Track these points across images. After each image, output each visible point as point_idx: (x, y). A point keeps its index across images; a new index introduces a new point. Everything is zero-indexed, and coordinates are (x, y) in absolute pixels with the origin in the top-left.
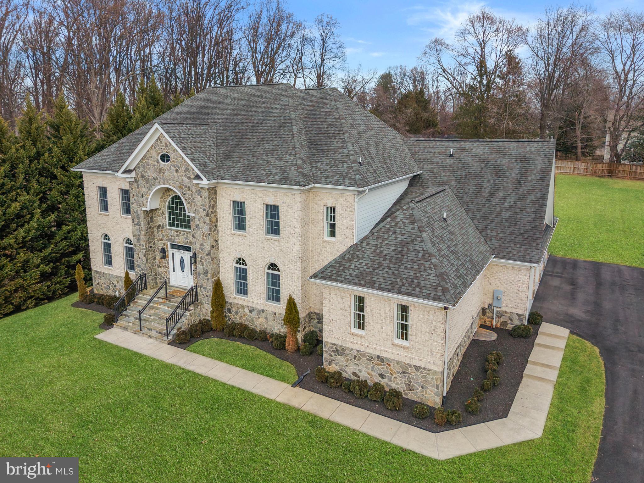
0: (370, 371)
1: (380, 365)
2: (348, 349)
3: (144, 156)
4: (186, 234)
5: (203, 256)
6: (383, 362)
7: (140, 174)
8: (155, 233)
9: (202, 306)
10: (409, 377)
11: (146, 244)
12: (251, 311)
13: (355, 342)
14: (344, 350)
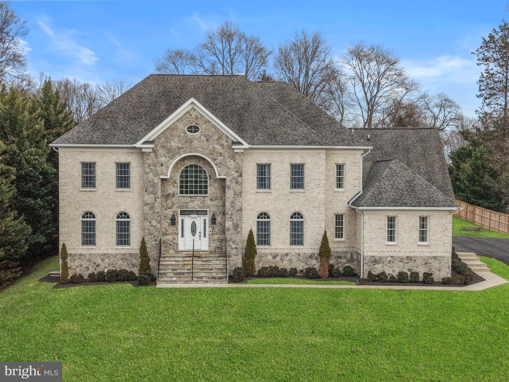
0: (402, 269)
1: (408, 263)
2: (384, 257)
3: (168, 128)
5: (233, 212)
6: (411, 260)
7: (160, 145)
11: (160, 211)
12: (274, 257)
13: (390, 250)
14: (381, 258)
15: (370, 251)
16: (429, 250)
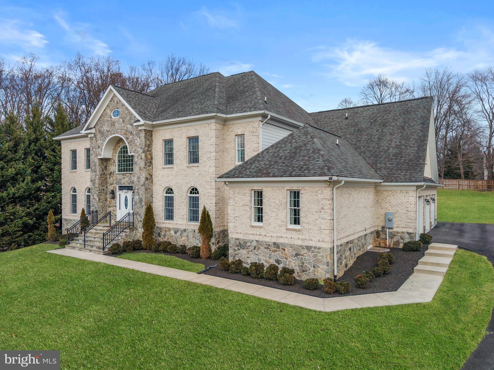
0: (268, 259)
1: (276, 251)
2: (249, 241)
3: (102, 115)
4: (130, 176)
5: (139, 187)
6: (279, 248)
7: (98, 130)
8: (108, 180)
9: (137, 231)
10: (302, 258)
11: (99, 186)
12: (176, 233)
13: (255, 233)
14: (246, 243)
15: (235, 232)
16: (300, 237)
